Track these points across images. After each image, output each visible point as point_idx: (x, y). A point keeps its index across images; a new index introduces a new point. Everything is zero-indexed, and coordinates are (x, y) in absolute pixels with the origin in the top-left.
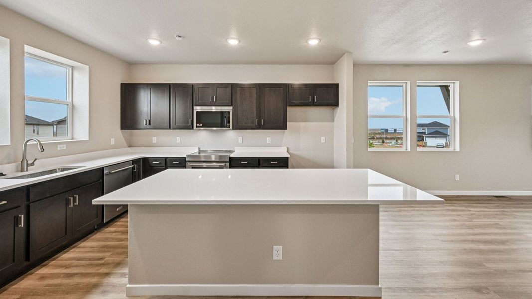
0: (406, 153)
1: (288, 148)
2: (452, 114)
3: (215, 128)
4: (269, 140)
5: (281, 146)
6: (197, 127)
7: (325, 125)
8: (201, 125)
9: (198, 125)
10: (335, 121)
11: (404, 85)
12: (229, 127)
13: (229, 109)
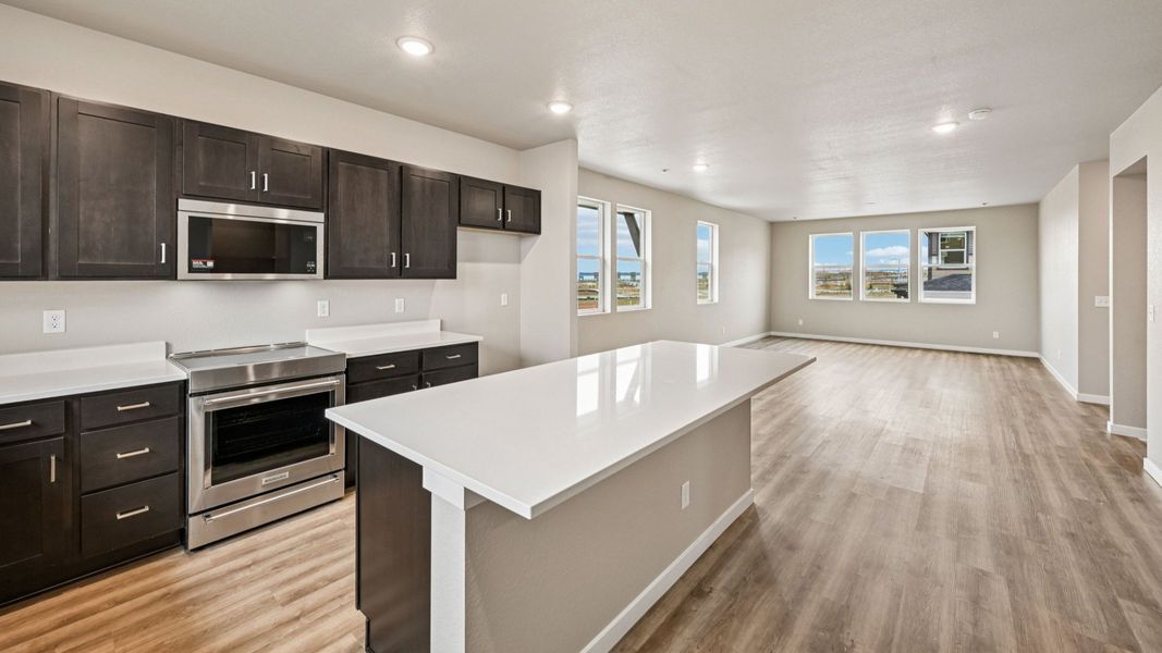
0: (604, 316)
1: (442, 322)
2: (642, 257)
3: (228, 276)
4: (399, 305)
5: (426, 319)
6: (191, 270)
7: (506, 268)
8: (210, 264)
9: (197, 264)
10: (523, 262)
11: (600, 207)
12: (314, 271)
13: (316, 219)
